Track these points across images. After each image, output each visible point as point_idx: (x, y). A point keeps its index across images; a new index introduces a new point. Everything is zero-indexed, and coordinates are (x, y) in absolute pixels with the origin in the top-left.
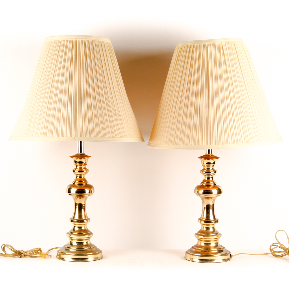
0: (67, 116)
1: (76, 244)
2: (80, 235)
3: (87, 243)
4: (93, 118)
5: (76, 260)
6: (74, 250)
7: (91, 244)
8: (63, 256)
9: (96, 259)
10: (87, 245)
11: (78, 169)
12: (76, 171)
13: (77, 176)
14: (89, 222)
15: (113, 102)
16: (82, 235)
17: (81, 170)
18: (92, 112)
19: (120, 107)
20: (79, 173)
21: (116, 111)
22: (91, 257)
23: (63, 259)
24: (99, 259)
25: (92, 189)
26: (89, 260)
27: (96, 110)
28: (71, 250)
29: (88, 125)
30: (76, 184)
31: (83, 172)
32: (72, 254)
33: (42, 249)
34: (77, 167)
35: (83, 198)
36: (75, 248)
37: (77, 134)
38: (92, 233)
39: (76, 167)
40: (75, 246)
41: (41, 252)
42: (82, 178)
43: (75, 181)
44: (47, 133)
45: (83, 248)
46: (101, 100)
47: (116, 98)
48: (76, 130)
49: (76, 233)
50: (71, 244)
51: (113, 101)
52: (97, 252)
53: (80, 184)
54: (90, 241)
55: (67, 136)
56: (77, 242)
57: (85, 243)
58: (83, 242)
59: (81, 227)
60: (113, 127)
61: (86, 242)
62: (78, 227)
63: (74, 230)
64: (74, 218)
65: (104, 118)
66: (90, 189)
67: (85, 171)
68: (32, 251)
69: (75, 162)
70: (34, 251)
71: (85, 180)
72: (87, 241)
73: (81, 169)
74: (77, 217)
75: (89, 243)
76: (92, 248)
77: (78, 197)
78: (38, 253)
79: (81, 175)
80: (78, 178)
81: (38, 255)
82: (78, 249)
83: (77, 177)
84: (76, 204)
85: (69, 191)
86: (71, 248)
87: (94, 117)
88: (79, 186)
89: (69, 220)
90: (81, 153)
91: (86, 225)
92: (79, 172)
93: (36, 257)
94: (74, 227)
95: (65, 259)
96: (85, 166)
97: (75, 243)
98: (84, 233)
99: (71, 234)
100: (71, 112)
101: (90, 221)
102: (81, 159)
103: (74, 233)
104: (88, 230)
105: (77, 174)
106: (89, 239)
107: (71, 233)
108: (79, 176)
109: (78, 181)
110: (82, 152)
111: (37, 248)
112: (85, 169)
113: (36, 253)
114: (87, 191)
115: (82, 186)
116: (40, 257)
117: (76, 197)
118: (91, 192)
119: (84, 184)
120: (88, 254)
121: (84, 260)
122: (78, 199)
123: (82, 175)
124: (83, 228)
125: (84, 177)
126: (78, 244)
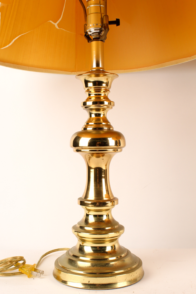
1: (91, 251)
2: (99, 231)
3: (113, 247)
5: (92, 286)
6: (88, 264)
7: (120, 248)
8: (64, 276)
9: (133, 282)
10: (114, 253)
11: (93, 99)
12: (89, 103)
13: (91, 112)
14: (116, 206)
16: (104, 232)
17: (98, 100)
20: (93, 107)
22: (121, 280)
23: (65, 282)
24: (138, 279)
25: (120, 140)
26: (119, 285)
28: (80, 264)
30: (90, 129)
31: (102, 103)
32: (82, 272)
33: (24, 258)
34: (91, 95)
35: (103, 156)
36: (88, 258)
38: (121, 228)
39: (89, 95)
40: (89, 254)
41: (24, 263)
42: (102, 116)
43: (87, 124)
45: (107, 259)
49: (90, 229)
50: (81, 249)
52: (134, 267)
53: (98, 128)
54: (118, 242)
56: (92, 247)
57: (109, 249)
58: (105, 247)
59: (102, 216)
61: (112, 247)
62: (95, 216)
63: (86, 221)
64: (86, 196)
66: (116, 138)
67: (106, 103)
68: (6, 263)
70: (9, 263)
71: (106, 120)
72: (112, 244)
73: (99, 98)
74: (92, 196)
75: (117, 246)
76: (124, 257)
77: (92, 154)
78: (17, 266)
79: (98, 110)
80: (93, 116)
81: (17, 270)
82: (96, 262)
83: (91, 114)
84: (89, 168)
85: (76, 144)
86: (81, 258)
88: (94, 132)
89: (77, 203)
90: (98, 68)
91: (111, 212)
92: (94, 103)
93: (14, 274)
94: (87, 215)
95: (68, 282)
96: (106, 93)
97: (88, 249)
98: (107, 228)
99: (80, 229)
101: (117, 204)
103: (87, 228)
104: (114, 220)
105: (92, 109)
106: (116, 239)
107: (81, 227)
108: (94, 112)
109: (93, 123)
110: (101, 66)
111: (15, 258)
112: (106, 98)
113: (13, 266)
114: (111, 142)
115: (102, 132)
116: (21, 273)
117: (90, 155)
118: (120, 145)
119: (106, 128)
120: (117, 272)
121: (109, 286)
122: (94, 158)
123: (102, 109)
124: (105, 218)
125: (104, 115)
126: (93, 250)
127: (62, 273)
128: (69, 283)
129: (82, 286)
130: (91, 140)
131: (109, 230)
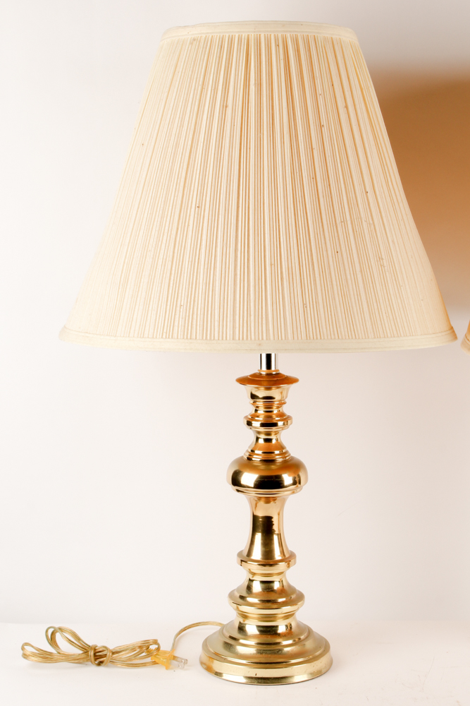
0: (235, 275)
1: (256, 632)
2: (269, 604)
3: (289, 627)
4: (315, 280)
5: (260, 681)
6: (252, 651)
7: (299, 625)
8: (217, 666)
9: (317, 674)
10: (289, 633)
11: (261, 418)
12: (256, 424)
13: (259, 436)
14: (291, 568)
15: (372, 226)
16: (275, 606)
17: (270, 421)
18: (312, 259)
19: (393, 241)
20: (262, 429)
21: (383, 254)
22: (299, 672)
23: (218, 674)
24: (323, 671)
25: (300, 474)
26: (296, 679)
27: (325, 253)
28: (240, 649)
29: (300, 300)
30: (257, 458)
31: (275, 425)
32: (244, 662)
33: (159, 642)
34: (259, 412)
35: (275, 500)
36: (252, 642)
37: (267, 330)
38: (300, 597)
39: (256, 411)
40: (254, 637)
41: (158, 649)
42: (274, 441)
43: (253, 451)
44: (176, 328)
45: (279, 643)
46: (338, 222)
47: (380, 212)
48: (264, 316)
49: (255, 601)
50: (241, 629)
51: (371, 222)
52: (318, 653)
53: (268, 461)
54: (295, 619)
55: (237, 338)
56: (258, 626)
57: (282, 629)
58: (277, 627)
59: (272, 582)
60: (375, 304)
61: (287, 626)
62: (262, 582)
63: (249, 588)
64: (249, 554)
65: (349, 277)
66: (295, 473)
67: (280, 424)
68: (133, 649)
69: (253, 396)
70: (138, 650)
71: (281, 447)
72: (287, 622)
73: (271, 417)
74: (258, 553)
75: (294, 625)
76: (304, 640)
77: (260, 498)
78: (150, 653)
79: (268, 434)
80: (261, 441)
81: (149, 660)
82: (265, 647)
83: (257, 439)
84: (255, 518)
85: (236, 481)
86: (241, 641)
87: (317, 275)
88: (263, 467)
89: (236, 560)
90: (269, 371)
91: (285, 576)
92: (263, 425)
93: (144, 665)
94: (251, 581)
96: (280, 409)
97: (252, 629)
98: (280, 600)
99: (240, 601)
100: (248, 260)
101: (295, 563)
102: (268, 389)
103: (250, 600)
104: (289, 586)
105: (259, 433)
106: (293, 614)
107: (242, 597)
108: (263, 436)
109: (260, 452)
110: (273, 368)
111: (147, 642)
112: (281, 415)
113: (144, 654)
114: (287, 479)
115: (273, 467)
116: (155, 663)
117: (256, 499)
118: (300, 483)
119: (279, 459)
120: (294, 661)
121: (284, 680)
122: (262, 503)
123: (273, 434)
124: (276, 586)
125: (277, 440)
126: (260, 631)
127: (215, 661)
128: (225, 676)
129: (244, 680)
130: (258, 478)
131: (283, 602)
